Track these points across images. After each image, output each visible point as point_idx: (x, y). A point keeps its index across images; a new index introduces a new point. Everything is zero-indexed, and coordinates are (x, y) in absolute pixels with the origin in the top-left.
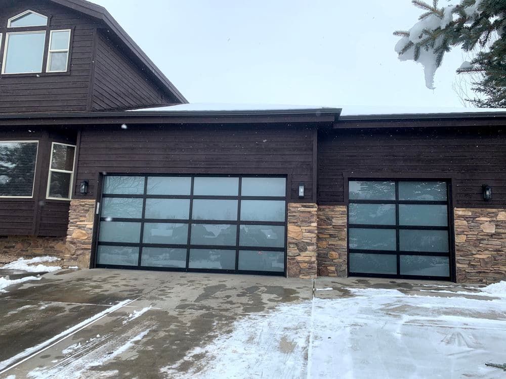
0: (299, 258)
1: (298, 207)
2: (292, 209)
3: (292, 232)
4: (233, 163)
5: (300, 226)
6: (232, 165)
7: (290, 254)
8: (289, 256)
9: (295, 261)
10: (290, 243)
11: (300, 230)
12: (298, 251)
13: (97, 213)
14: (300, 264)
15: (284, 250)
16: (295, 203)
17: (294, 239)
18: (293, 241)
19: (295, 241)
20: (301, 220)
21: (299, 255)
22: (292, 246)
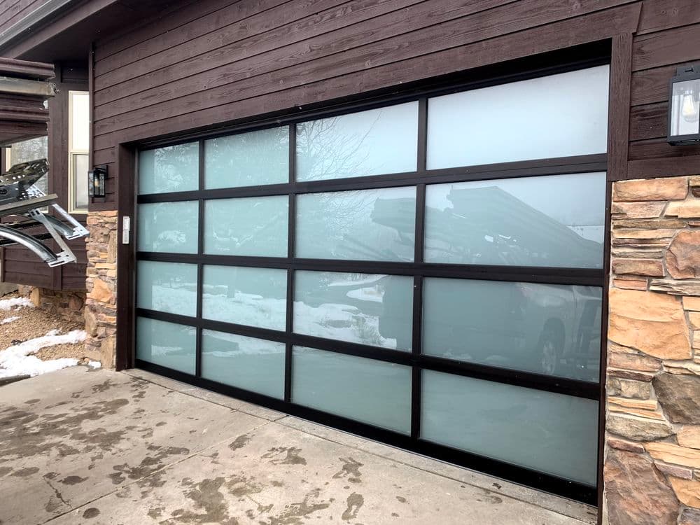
0: (666, 454)
1: (667, 200)
2: (635, 212)
3: (632, 321)
4: (388, 45)
5: (679, 296)
6: (386, 51)
7: (620, 428)
8: (613, 434)
9: (646, 461)
10: (619, 375)
11: (679, 315)
12: (662, 419)
13: (126, 240)
14: (676, 486)
15: (593, 392)
16: (650, 176)
17: (641, 355)
18: (639, 365)
19: (647, 364)
20: (682, 264)
21: (672, 438)
22: (629, 388)
